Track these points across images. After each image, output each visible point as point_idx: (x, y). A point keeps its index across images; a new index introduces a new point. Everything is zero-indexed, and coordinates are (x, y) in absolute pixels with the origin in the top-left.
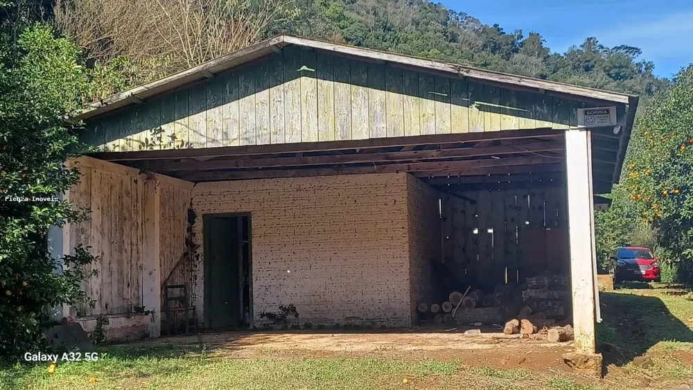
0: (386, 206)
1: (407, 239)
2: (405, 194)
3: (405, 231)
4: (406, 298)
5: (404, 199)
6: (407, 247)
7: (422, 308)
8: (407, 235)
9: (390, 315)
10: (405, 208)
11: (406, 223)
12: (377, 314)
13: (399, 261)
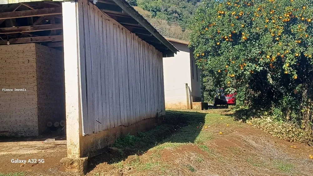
0: (23, 64)
1: (36, 84)
2: (35, 56)
3: (35, 78)
4: (36, 119)
5: (34, 60)
6: (36, 88)
7: (49, 124)
8: (36, 81)
9: (26, 129)
10: (35, 65)
11: (36, 74)
12: (19, 129)
13: (31, 97)
